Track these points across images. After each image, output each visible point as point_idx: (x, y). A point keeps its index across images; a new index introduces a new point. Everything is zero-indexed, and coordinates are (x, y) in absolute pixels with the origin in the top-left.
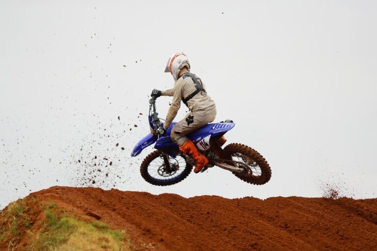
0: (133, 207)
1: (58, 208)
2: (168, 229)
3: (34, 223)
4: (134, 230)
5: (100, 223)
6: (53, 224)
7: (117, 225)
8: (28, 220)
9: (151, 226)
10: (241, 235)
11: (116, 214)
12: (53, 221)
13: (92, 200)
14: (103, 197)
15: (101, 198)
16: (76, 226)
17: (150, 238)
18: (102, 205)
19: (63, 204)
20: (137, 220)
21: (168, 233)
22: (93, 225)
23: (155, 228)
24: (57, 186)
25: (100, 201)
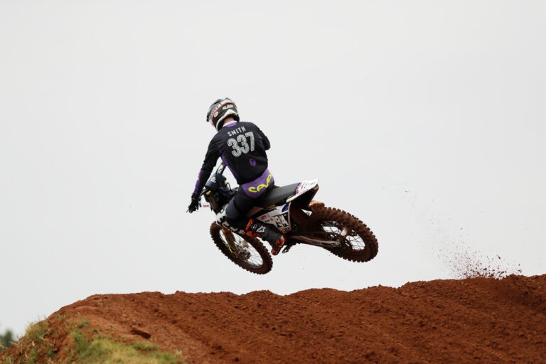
0: (203, 315)
1: (90, 326)
2: (249, 342)
3: (59, 350)
4: (199, 349)
5: (147, 344)
6: (82, 349)
7: (176, 343)
8: (50, 347)
9: (225, 341)
10: (352, 343)
11: (176, 328)
12: (82, 345)
13: (144, 310)
14: (160, 304)
15: (158, 306)
16: (110, 351)
17: (220, 358)
18: (158, 316)
19: (98, 321)
20: (205, 334)
21: (247, 349)
22: (135, 348)
23: (230, 343)
24: (96, 295)
25: (156, 311)
